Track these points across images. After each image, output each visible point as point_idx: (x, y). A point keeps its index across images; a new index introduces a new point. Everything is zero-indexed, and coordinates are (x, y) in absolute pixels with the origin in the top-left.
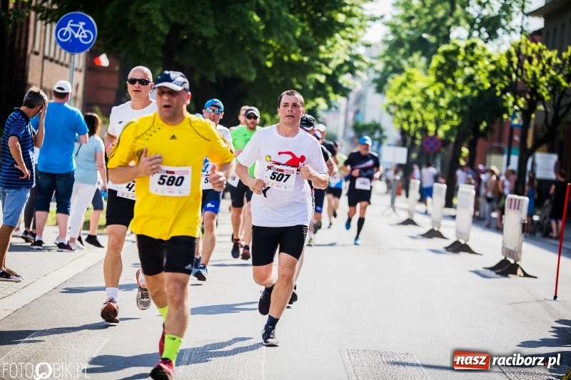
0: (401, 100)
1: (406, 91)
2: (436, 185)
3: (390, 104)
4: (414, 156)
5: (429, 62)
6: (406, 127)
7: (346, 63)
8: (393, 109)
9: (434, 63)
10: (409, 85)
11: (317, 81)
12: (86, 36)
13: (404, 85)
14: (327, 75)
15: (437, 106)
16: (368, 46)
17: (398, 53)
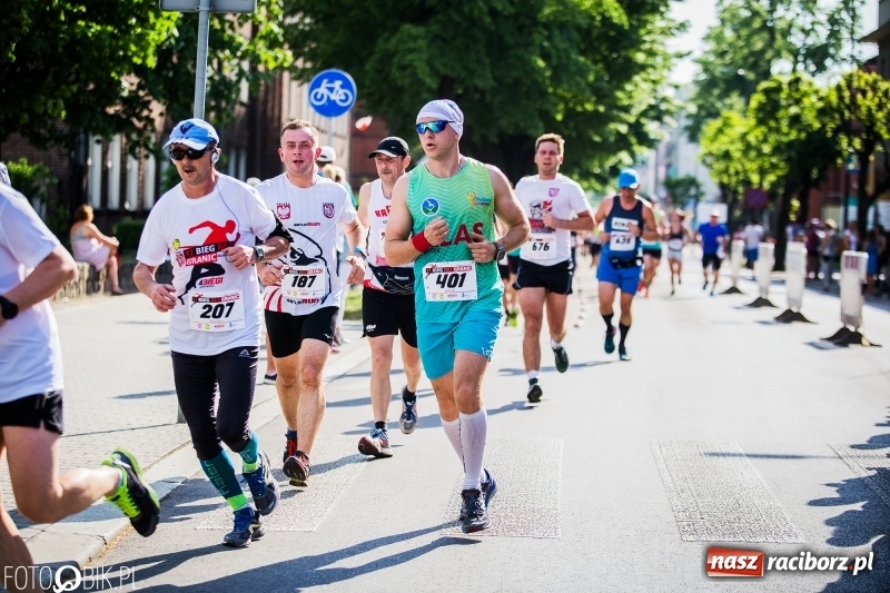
0: (719, 149)
1: (723, 139)
2: (762, 246)
3: (706, 154)
4: (738, 213)
5: (747, 103)
6: (725, 179)
7: (652, 107)
8: (709, 160)
9: (754, 104)
10: (727, 131)
11: (618, 133)
12: (343, 97)
13: (720, 131)
14: (630, 125)
15: (760, 154)
16: (677, 87)
17: (711, 94)
